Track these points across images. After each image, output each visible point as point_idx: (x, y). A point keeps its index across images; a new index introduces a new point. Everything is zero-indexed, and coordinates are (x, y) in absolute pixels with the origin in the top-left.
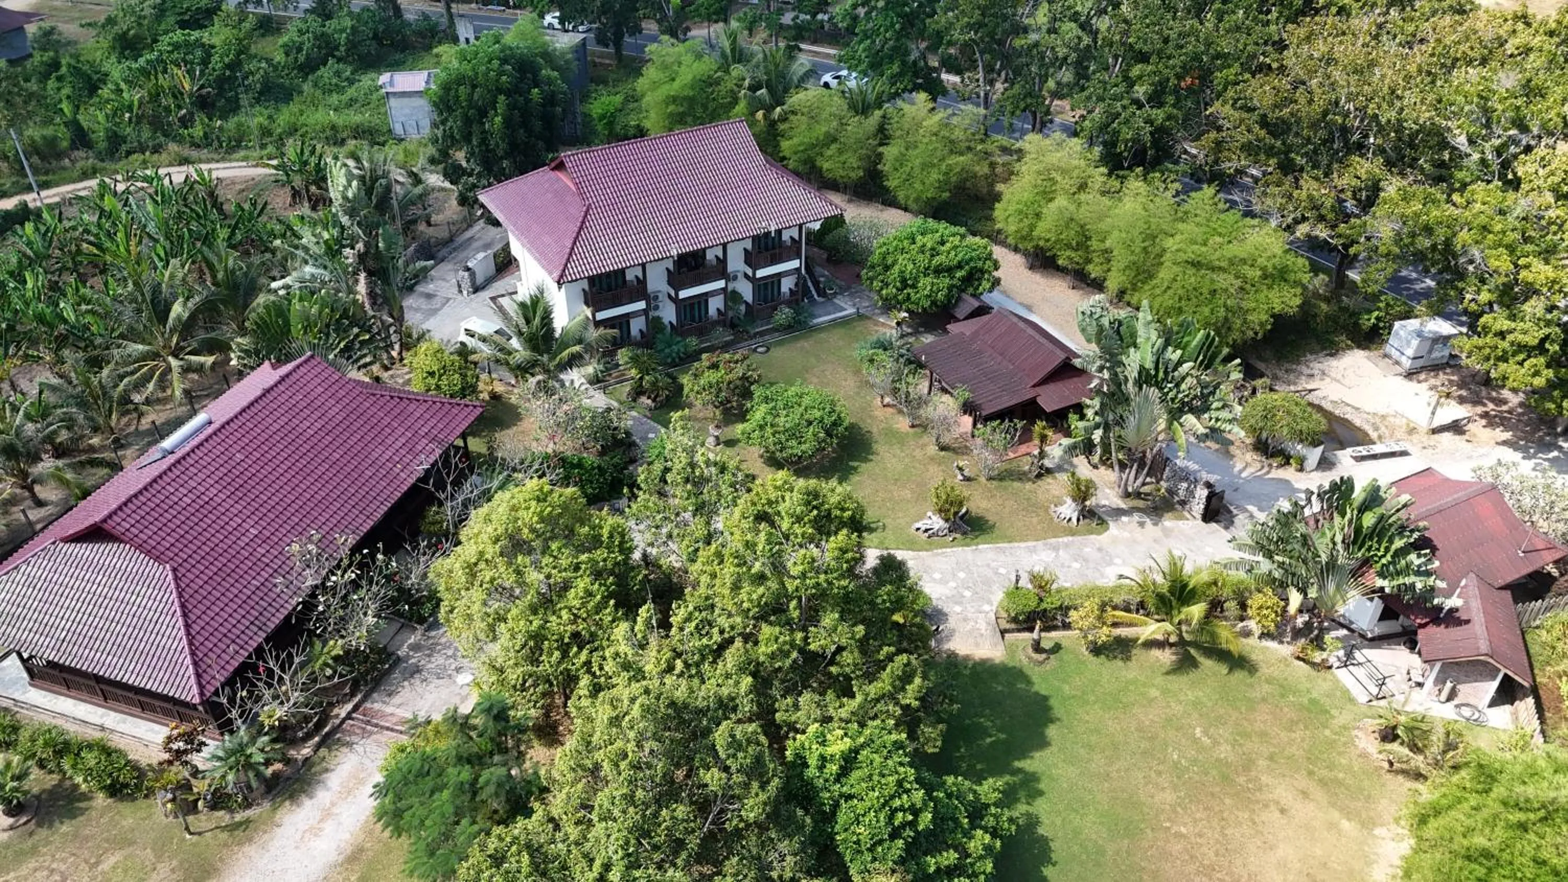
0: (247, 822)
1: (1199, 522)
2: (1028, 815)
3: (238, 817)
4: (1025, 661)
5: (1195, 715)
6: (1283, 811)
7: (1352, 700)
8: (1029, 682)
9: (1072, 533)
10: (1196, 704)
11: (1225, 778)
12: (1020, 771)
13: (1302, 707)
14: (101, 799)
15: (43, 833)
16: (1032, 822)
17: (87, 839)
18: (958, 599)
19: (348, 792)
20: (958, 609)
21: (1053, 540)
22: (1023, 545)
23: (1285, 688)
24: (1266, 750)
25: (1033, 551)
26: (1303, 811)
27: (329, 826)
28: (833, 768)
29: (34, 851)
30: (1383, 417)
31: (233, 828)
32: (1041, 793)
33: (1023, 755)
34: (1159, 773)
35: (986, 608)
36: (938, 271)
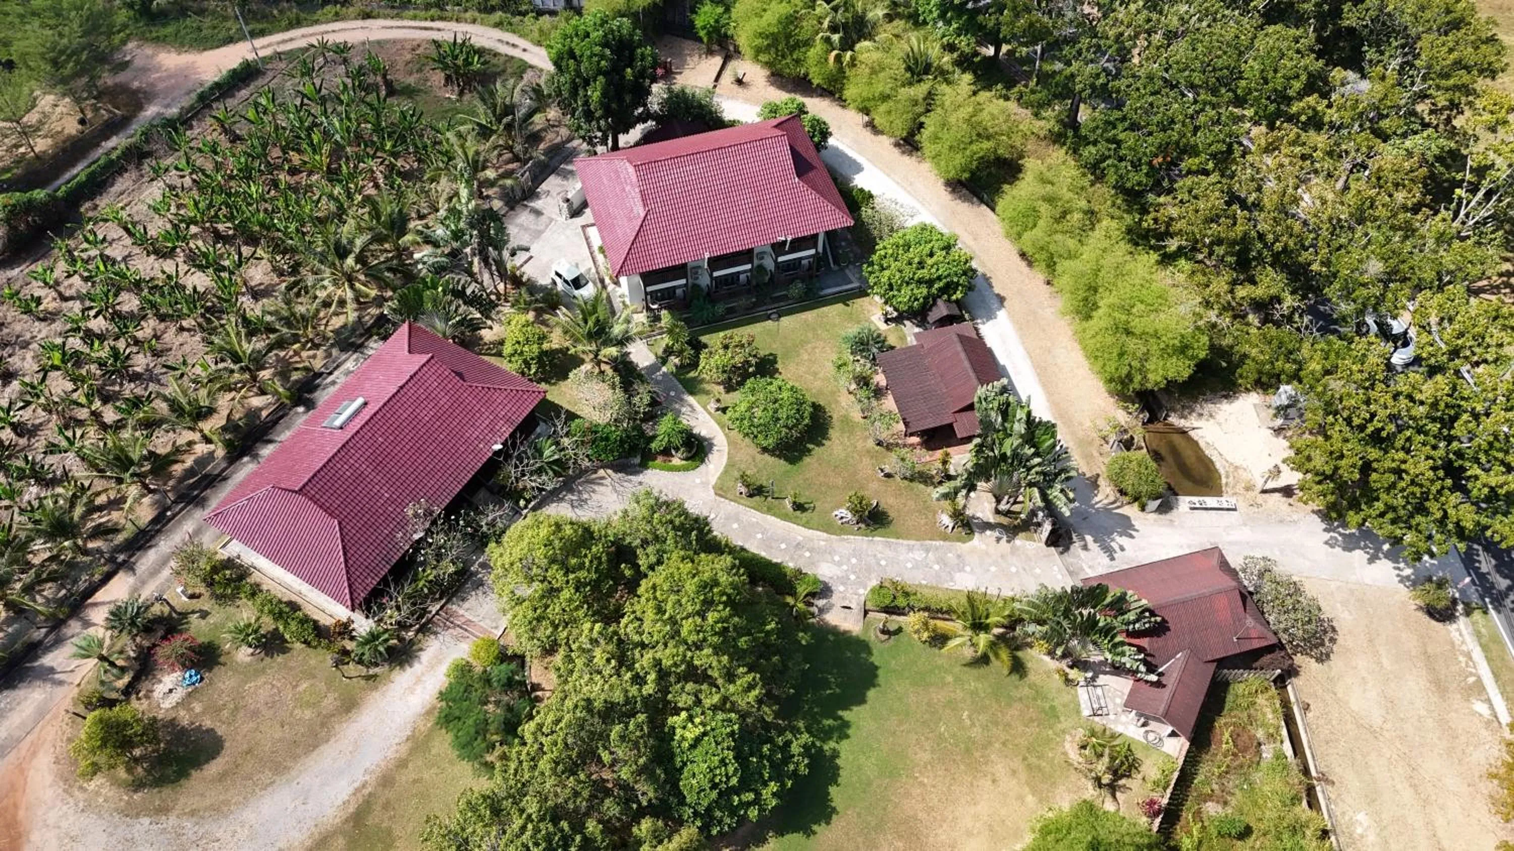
0: (375, 676)
1: (1043, 545)
2: (834, 750)
3: (372, 671)
4: (873, 637)
5: (969, 702)
6: (994, 781)
7: (1078, 712)
8: (870, 653)
9: (945, 538)
10: (974, 693)
11: (968, 750)
12: (841, 718)
13: (1043, 711)
14: (298, 646)
15: (268, 660)
16: (836, 754)
17: (291, 669)
18: (844, 580)
19: (432, 667)
20: (842, 588)
21: (928, 542)
22: (905, 542)
23: (1039, 693)
24: (1003, 736)
25: (910, 549)
26: (1009, 784)
27: (419, 689)
28: (686, 745)
29: (263, 671)
30: (1237, 468)
31: (368, 678)
32: (847, 737)
33: (846, 708)
34: (927, 739)
35: (861, 591)
36: (920, 282)
